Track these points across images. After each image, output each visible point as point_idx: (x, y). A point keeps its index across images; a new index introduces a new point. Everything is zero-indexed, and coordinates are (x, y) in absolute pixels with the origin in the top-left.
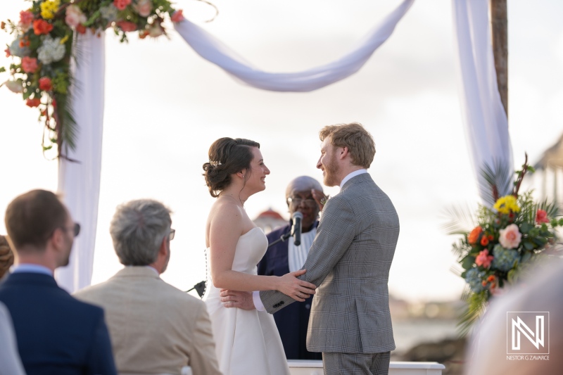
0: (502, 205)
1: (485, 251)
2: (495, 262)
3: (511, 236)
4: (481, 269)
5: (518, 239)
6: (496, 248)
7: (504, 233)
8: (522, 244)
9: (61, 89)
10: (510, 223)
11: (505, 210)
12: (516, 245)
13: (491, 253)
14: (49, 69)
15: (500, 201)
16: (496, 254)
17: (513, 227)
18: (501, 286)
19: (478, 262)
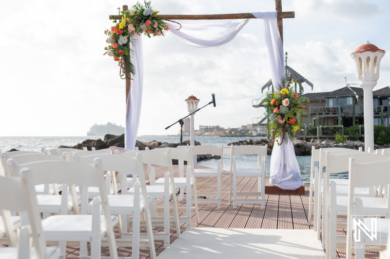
0: (283, 92)
1: (277, 108)
2: (280, 111)
3: (286, 102)
4: (275, 113)
5: (289, 103)
6: (281, 106)
7: (284, 102)
8: (289, 105)
9: (127, 54)
10: (285, 98)
11: (284, 94)
12: (288, 105)
13: (279, 108)
14: (122, 47)
15: (282, 91)
16: (281, 108)
17: (287, 99)
18: (282, 119)
19: (274, 111)
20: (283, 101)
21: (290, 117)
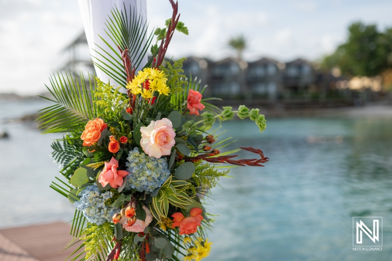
0: (144, 85)
1: (113, 164)
2: (132, 179)
5: (172, 142)
6: (133, 155)
12: (168, 152)
13: (122, 165)
16: (133, 166)
17: (164, 124)
18: (141, 215)
19: (103, 179)
20: (144, 130)
21: (177, 203)
